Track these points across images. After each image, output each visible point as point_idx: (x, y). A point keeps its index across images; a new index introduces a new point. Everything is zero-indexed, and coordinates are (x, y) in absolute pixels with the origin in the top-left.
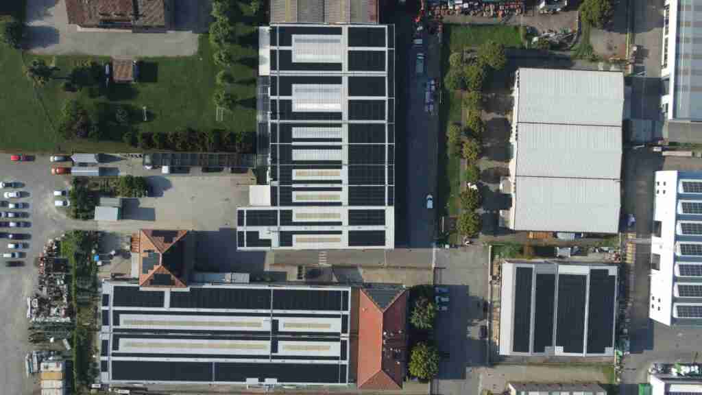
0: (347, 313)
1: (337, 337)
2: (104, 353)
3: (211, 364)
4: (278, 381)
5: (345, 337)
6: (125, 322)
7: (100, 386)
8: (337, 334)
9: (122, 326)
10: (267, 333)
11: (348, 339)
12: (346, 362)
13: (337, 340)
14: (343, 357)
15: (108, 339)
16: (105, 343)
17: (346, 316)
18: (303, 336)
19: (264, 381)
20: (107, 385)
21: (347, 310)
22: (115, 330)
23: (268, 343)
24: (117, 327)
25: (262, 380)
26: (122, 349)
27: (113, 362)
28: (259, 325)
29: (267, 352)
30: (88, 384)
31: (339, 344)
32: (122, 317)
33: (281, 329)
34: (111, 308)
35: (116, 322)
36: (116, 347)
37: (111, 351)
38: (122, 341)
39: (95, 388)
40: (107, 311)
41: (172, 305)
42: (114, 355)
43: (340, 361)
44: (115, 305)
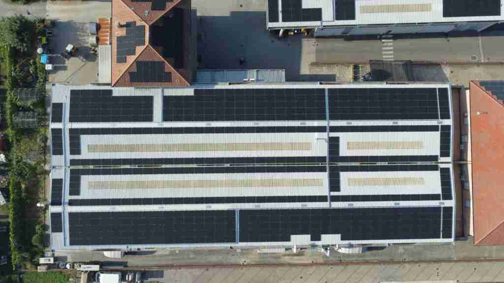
0: (449, 122)
1: (434, 163)
2: (57, 201)
3: (232, 213)
4: (342, 239)
5: (447, 162)
6: (91, 148)
7: (52, 261)
8: (435, 158)
9: (85, 155)
10: (322, 159)
11: (450, 166)
12: (451, 203)
13: (435, 168)
14: (447, 195)
15: (62, 177)
16: (58, 183)
17: (448, 127)
18: (379, 164)
19: (319, 239)
20: (64, 259)
21: (448, 118)
22: (73, 162)
23: (324, 177)
24: (76, 157)
25: (316, 237)
26: (86, 193)
27: (71, 215)
28: (307, 146)
29: (324, 191)
30: (33, 258)
31: (437, 174)
32: (85, 140)
33: (344, 152)
34: (66, 125)
35: (75, 148)
36: (75, 188)
37: (67, 197)
38: (85, 180)
39: (44, 264)
40: (60, 130)
41: (166, 118)
42: (72, 203)
43: (442, 201)
44: (72, 120)
